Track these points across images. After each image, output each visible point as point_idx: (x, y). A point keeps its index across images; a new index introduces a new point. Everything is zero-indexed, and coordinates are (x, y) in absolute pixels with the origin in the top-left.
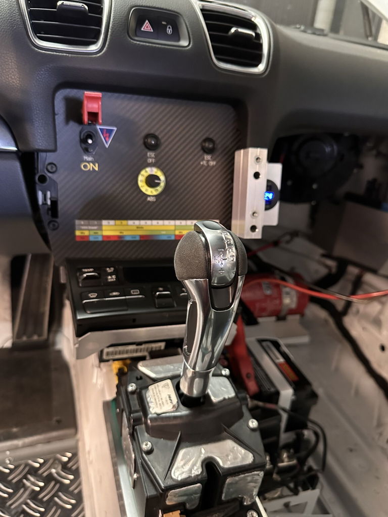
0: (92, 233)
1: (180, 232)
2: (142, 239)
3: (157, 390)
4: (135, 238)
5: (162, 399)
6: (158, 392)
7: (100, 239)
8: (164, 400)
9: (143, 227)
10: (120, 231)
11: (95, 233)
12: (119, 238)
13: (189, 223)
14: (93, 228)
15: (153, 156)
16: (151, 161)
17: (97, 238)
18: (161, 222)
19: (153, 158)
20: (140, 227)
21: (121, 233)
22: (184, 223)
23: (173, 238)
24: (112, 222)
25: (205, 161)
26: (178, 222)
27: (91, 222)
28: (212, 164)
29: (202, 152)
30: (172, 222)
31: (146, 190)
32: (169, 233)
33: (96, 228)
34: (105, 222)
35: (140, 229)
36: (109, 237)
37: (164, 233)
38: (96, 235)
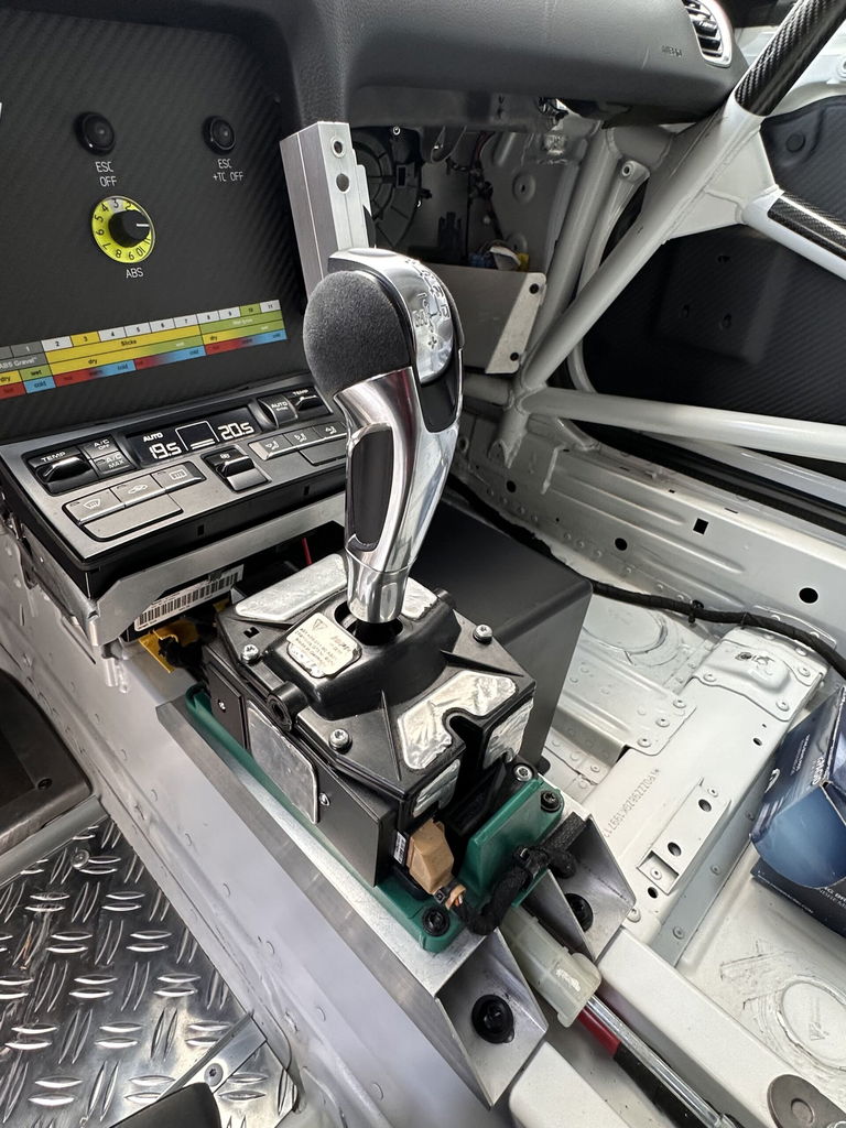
0: (27, 374)
1: (212, 338)
2: (141, 367)
3: (306, 636)
4: (126, 367)
5: (323, 649)
6: (310, 640)
7: (51, 385)
8: (330, 649)
9: (133, 339)
10: (89, 359)
11: (33, 374)
12: (91, 374)
13: (224, 313)
14: (24, 363)
15: (108, 169)
16: (107, 182)
17: (42, 384)
18: (168, 323)
19: (109, 174)
20: (128, 340)
21: (91, 362)
22: (214, 315)
23: (202, 353)
24: (65, 341)
25: (221, 171)
26: (203, 317)
27: (17, 349)
28: (236, 176)
29: (210, 153)
30: (192, 319)
31: (118, 254)
32: (192, 343)
33: (31, 361)
34: (48, 345)
35: (129, 346)
36: (68, 376)
37: (181, 344)
38: (36, 376)
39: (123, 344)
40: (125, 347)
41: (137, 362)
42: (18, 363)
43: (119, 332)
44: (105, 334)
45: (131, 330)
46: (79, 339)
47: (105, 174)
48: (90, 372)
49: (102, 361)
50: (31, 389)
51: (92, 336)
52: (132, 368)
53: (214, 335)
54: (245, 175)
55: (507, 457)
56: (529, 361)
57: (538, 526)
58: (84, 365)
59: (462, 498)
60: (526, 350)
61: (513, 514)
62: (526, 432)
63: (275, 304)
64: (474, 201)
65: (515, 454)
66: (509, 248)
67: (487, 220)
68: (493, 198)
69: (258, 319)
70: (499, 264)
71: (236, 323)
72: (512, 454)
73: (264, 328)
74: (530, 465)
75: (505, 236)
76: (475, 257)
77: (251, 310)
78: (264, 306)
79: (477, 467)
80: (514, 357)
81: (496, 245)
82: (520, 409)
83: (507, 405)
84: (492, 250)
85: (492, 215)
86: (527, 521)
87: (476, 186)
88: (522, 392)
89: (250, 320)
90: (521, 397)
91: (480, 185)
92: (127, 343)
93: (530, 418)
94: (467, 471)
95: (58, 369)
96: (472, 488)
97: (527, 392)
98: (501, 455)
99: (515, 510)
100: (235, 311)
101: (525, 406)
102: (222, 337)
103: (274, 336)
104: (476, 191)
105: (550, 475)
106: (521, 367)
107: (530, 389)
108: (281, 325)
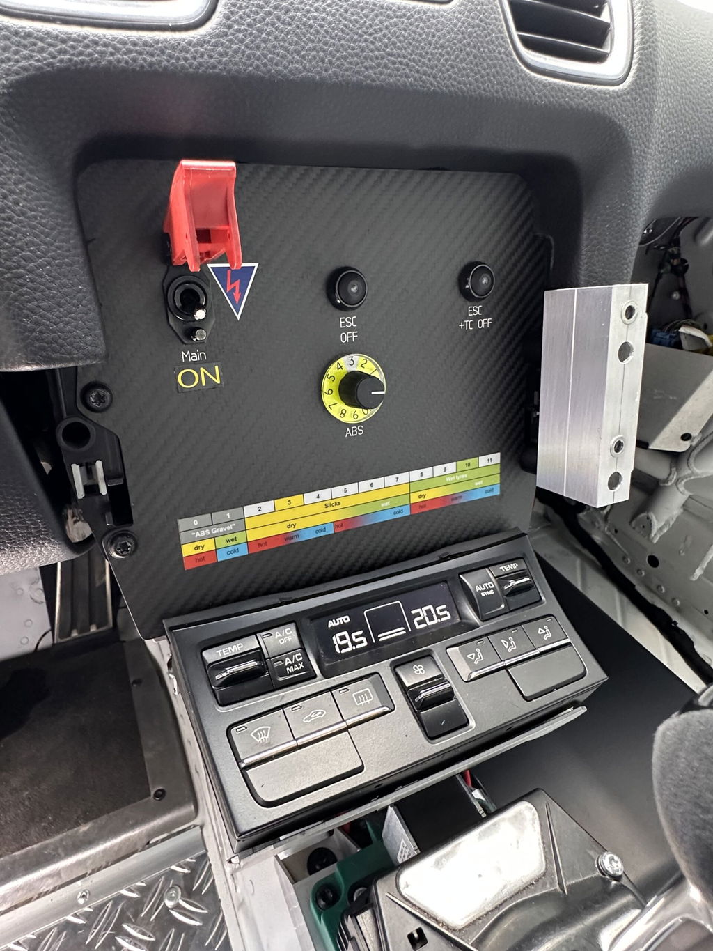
0: (222, 542)
1: (421, 496)
2: (339, 530)
4: (324, 530)
7: (243, 551)
9: (337, 501)
10: (288, 523)
11: (228, 541)
12: (286, 539)
13: (438, 470)
14: (221, 530)
15: (352, 324)
16: (347, 337)
17: (234, 552)
18: (378, 482)
19: (352, 329)
20: (332, 502)
21: (289, 526)
22: (427, 472)
23: (407, 512)
24: (267, 506)
25: (470, 318)
26: (415, 475)
27: (217, 516)
28: (484, 323)
29: (461, 300)
30: (403, 477)
31: (343, 413)
32: (396, 503)
33: (229, 528)
34: (250, 510)
35: (332, 508)
36: (261, 542)
37: (387, 504)
38: (232, 543)
39: (327, 506)
40: (329, 509)
41: (337, 524)
42: (215, 531)
43: (325, 494)
44: (310, 497)
45: (338, 491)
46: (282, 503)
47: (346, 330)
48: (286, 536)
49: (300, 525)
50: (222, 557)
51: (297, 500)
52: (330, 531)
53: (422, 493)
54: (494, 322)
55: (654, 531)
56: (704, 444)
57: (679, 610)
58: (282, 529)
59: (593, 558)
60: (702, 432)
61: (649, 589)
62: (682, 510)
63: (496, 458)
64: (665, 276)
65: (665, 530)
66: (698, 328)
67: (676, 296)
68: (687, 275)
69: (475, 474)
70: (684, 343)
71: (449, 479)
72: (661, 529)
73: (478, 483)
74: (682, 546)
75: (694, 313)
76: (659, 335)
77: (468, 465)
78: (483, 460)
79: (616, 531)
80: (686, 437)
81: (687, 325)
82: (682, 489)
83: (667, 481)
84: (682, 330)
85: (684, 292)
86: (665, 601)
87: (669, 262)
88: (688, 472)
89: (464, 476)
90: (686, 477)
91: (675, 262)
92: (331, 505)
93: (690, 497)
94: (603, 532)
95: (253, 536)
96: (606, 551)
97: (693, 473)
98: (647, 527)
99: (654, 588)
100: (451, 467)
101: (687, 487)
102: (431, 495)
103: (486, 492)
104: (669, 267)
105: (705, 565)
106: (691, 449)
107: (697, 471)
108: (497, 479)
